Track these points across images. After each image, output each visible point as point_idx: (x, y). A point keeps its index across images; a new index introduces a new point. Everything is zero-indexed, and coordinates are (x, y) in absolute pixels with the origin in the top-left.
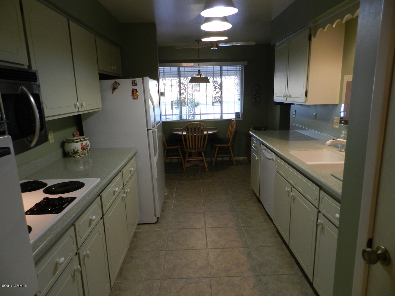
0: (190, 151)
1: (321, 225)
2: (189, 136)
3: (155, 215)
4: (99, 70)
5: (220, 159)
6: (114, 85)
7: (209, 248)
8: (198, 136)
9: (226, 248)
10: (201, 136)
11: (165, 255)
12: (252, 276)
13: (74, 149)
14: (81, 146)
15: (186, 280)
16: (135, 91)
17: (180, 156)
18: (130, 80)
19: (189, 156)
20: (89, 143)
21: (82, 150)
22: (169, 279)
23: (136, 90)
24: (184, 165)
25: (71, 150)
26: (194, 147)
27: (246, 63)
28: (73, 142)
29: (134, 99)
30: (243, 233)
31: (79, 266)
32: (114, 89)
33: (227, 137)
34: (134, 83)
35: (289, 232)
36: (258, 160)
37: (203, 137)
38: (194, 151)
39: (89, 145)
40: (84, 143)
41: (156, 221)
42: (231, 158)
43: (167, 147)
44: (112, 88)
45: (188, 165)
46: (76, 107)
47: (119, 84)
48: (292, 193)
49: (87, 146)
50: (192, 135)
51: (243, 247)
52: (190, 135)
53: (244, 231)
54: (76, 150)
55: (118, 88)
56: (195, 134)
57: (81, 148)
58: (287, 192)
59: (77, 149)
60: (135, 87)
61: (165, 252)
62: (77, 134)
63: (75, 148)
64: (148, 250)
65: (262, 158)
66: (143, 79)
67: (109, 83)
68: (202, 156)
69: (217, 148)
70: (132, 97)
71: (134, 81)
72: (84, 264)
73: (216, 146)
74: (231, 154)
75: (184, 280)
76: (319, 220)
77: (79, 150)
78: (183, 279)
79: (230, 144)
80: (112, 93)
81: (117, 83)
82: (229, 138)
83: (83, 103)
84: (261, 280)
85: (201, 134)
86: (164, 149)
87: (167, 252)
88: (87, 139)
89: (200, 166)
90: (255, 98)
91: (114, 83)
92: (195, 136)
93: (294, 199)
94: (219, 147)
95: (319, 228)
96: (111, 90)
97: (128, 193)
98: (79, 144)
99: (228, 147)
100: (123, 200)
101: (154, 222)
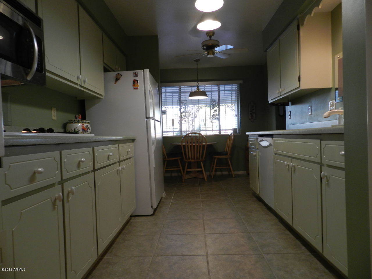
0: (190, 160)
1: (325, 178)
2: (188, 146)
3: (152, 207)
4: (104, 63)
5: (219, 173)
6: (116, 76)
7: (206, 233)
8: (197, 146)
9: (225, 233)
10: (200, 146)
11: (159, 238)
12: (253, 254)
13: (74, 129)
14: (82, 127)
15: (180, 257)
16: (136, 82)
17: (180, 168)
18: (131, 72)
19: (188, 168)
20: (89, 126)
21: (83, 131)
22: (162, 256)
23: (137, 80)
24: (183, 176)
25: (72, 130)
26: (193, 157)
27: (241, 82)
28: (74, 122)
29: (134, 89)
30: (243, 222)
31: (61, 194)
32: (117, 79)
33: (225, 151)
34: (135, 75)
35: (291, 212)
36: (255, 155)
37: (202, 146)
38: (193, 161)
39: (90, 128)
40: (85, 125)
41: (152, 213)
42: (230, 172)
43: (167, 159)
44: (115, 79)
45: (187, 177)
46: (79, 79)
47: (122, 75)
48: (292, 163)
49: (87, 128)
50: (191, 145)
51: (243, 233)
52: (190, 145)
53: (243, 221)
54: (76, 130)
55: (120, 79)
56: (194, 144)
57: (82, 128)
58: (286, 166)
59: (78, 129)
60: (136, 78)
61: (159, 236)
62: (79, 117)
63: (76, 128)
64: (142, 234)
65: (260, 153)
66: (144, 71)
67: (113, 75)
68: (201, 168)
69: (216, 159)
70: (132, 87)
71: (136, 72)
72: (68, 201)
73: (215, 158)
74: (229, 166)
75: (179, 257)
76: (322, 173)
77: (79, 131)
78: (177, 256)
79: (229, 156)
80: (115, 84)
81: (120, 74)
82: (227, 151)
83: (85, 79)
84: (264, 257)
85: (200, 144)
86: (164, 161)
87: (162, 236)
88: (88, 122)
89: (199, 178)
90: (251, 114)
91: (117, 74)
92: (194, 146)
93: (294, 170)
94: (218, 158)
95: (324, 180)
96: (114, 81)
97: (124, 169)
98: (80, 124)
99: (226, 159)
100: (118, 173)
101: (150, 214)
